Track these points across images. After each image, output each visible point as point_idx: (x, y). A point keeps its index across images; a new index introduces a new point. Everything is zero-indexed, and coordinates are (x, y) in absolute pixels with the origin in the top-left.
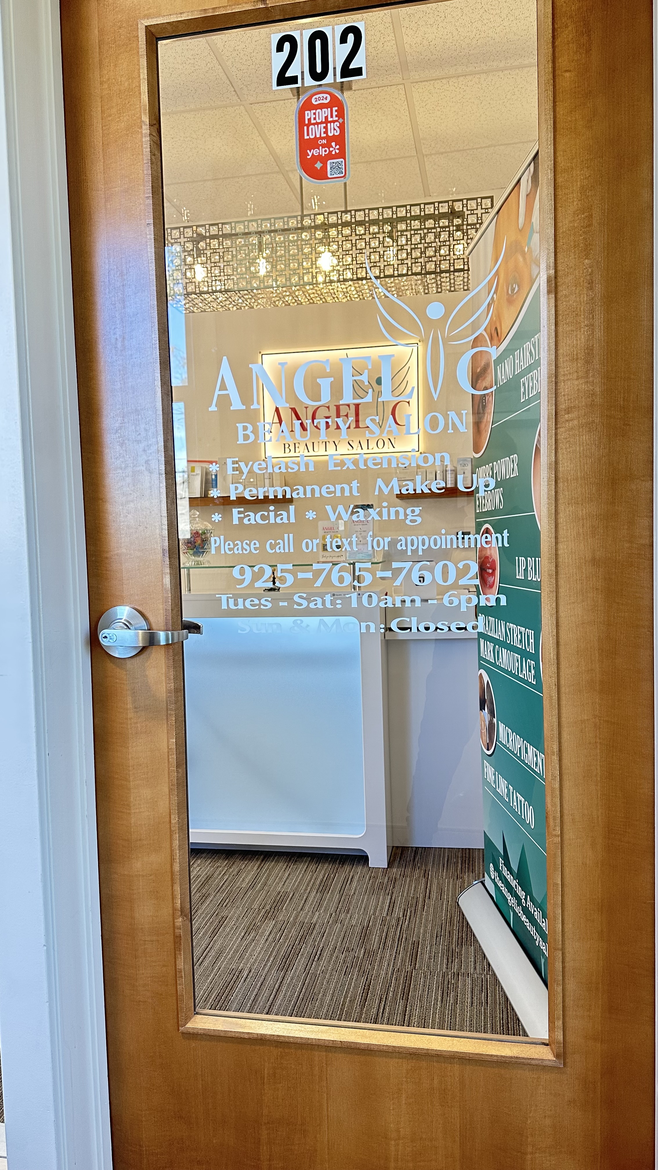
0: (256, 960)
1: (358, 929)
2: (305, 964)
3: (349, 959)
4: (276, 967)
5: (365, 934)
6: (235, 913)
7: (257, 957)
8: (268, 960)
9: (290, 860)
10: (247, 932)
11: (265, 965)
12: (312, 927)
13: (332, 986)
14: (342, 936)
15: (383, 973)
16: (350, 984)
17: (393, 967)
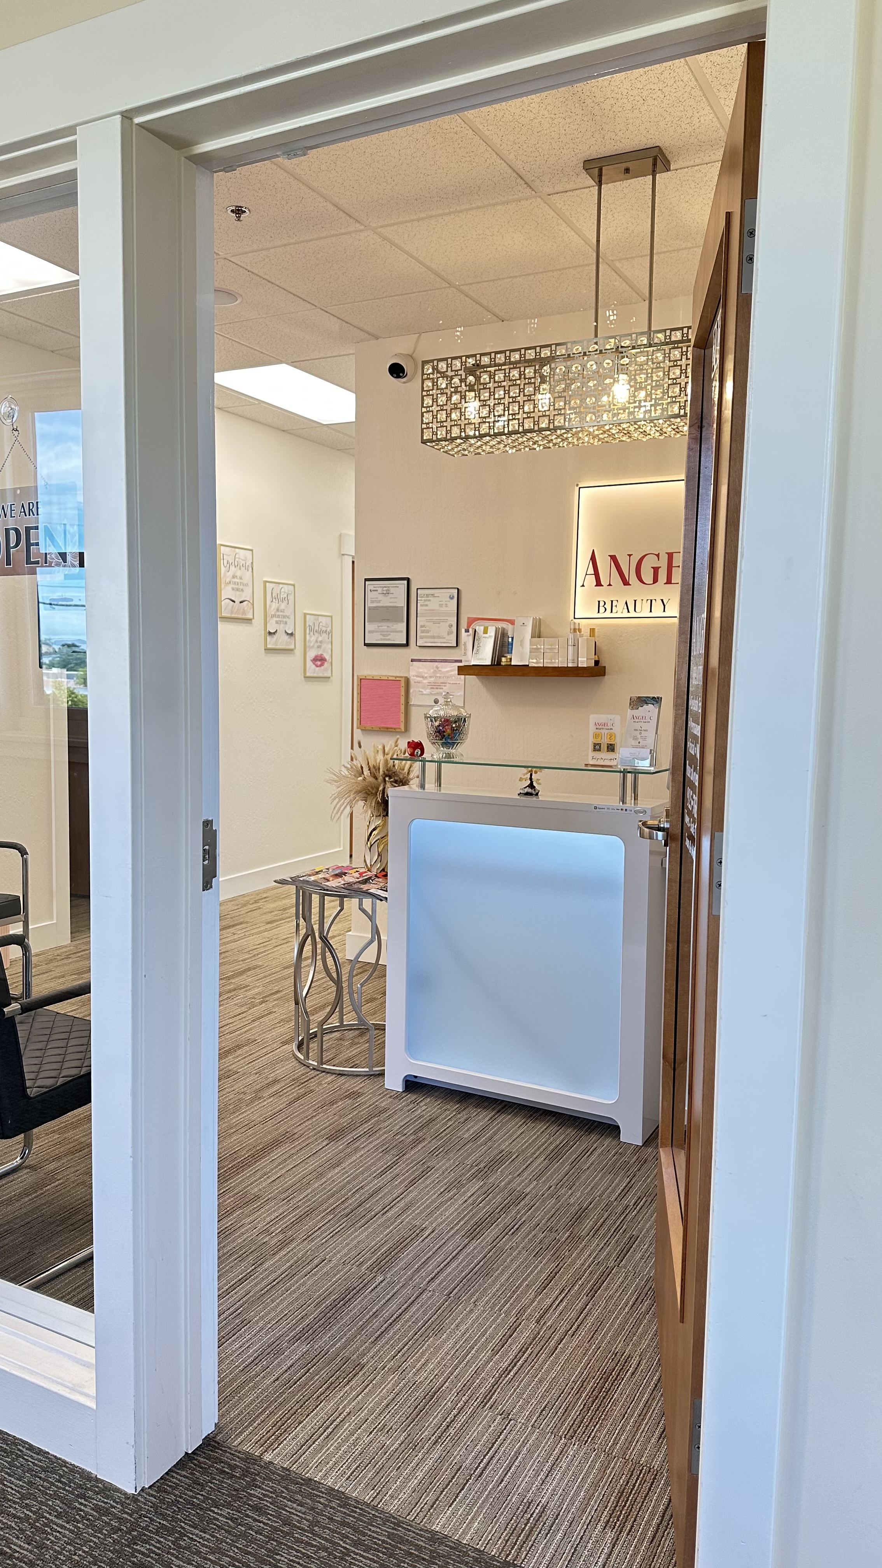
0: (444, 1221)
1: (573, 1210)
2: (496, 1236)
3: (546, 1241)
4: (463, 1233)
5: (580, 1215)
6: (444, 1164)
7: (448, 1218)
8: (457, 1224)
9: (529, 1117)
10: (448, 1190)
11: (452, 1228)
12: (522, 1196)
13: (514, 1267)
14: (552, 1212)
15: (579, 1262)
16: (536, 1267)
17: (594, 1258)
